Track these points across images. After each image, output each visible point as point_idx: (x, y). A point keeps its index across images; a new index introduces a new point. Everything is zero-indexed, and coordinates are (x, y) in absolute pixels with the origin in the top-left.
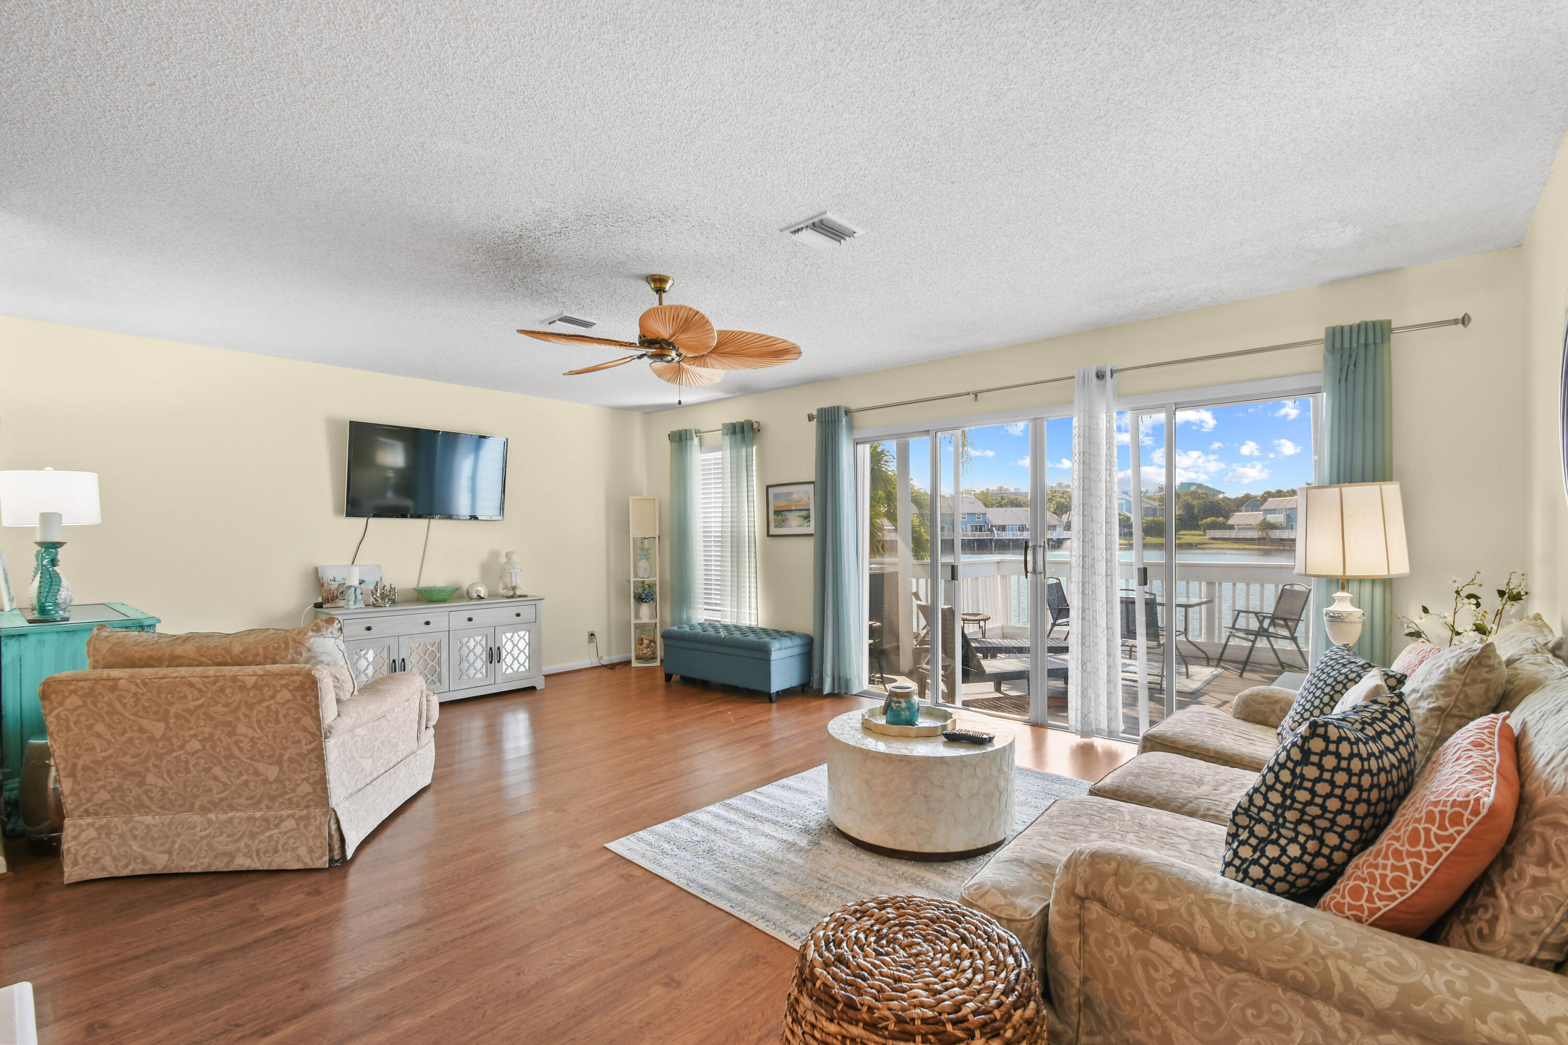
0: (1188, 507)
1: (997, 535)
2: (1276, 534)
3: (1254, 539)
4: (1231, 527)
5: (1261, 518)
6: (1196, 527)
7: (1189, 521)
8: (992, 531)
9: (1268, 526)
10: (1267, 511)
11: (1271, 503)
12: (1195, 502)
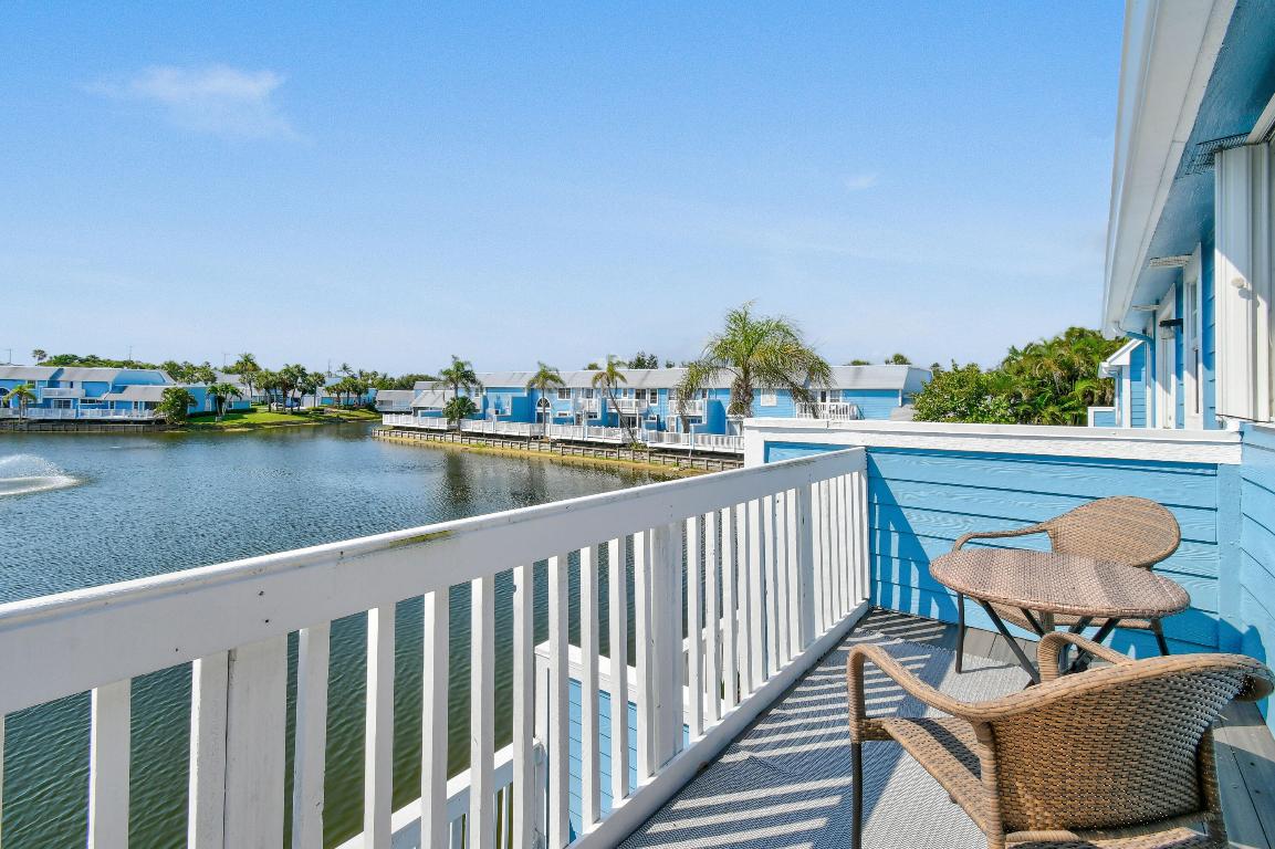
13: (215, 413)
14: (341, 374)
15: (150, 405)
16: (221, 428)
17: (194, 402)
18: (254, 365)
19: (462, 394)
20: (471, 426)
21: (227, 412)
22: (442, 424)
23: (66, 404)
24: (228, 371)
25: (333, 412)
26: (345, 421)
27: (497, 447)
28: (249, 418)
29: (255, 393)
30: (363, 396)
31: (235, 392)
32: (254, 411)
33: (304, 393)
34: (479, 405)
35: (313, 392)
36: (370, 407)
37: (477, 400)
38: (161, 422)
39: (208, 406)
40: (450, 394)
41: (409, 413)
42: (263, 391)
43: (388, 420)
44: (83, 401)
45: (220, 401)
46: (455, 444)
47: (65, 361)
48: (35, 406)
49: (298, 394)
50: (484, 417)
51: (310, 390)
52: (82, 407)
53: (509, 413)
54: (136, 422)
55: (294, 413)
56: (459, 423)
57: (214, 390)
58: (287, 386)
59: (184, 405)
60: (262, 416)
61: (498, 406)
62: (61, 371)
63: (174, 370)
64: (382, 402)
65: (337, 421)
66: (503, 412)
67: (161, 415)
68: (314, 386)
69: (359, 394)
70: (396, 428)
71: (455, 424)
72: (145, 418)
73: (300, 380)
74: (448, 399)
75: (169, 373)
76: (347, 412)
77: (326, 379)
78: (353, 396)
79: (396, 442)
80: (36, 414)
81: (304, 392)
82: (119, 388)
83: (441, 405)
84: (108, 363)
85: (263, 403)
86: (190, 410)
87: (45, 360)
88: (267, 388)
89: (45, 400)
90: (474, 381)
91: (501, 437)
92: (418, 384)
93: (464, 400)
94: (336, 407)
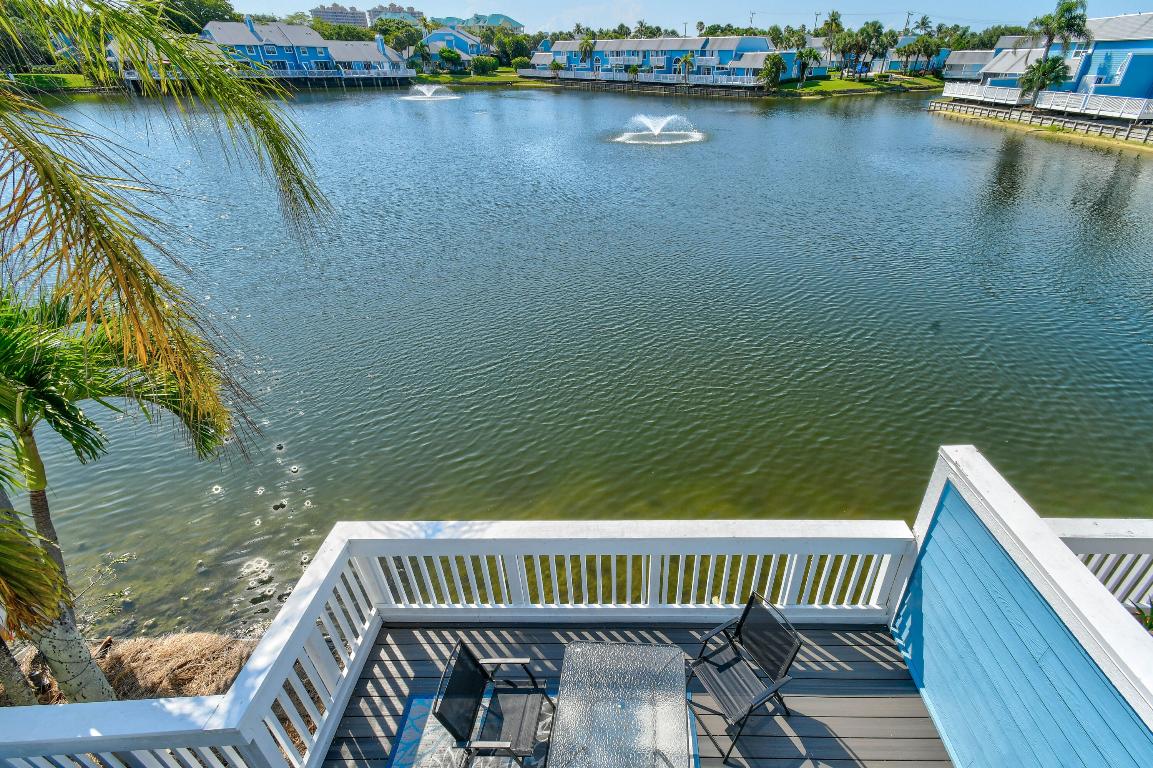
0: (501, 44)
1: (345, 73)
2: (563, 74)
3: (549, 78)
4: (533, 67)
5: (553, 58)
6: (509, 65)
7: (504, 60)
8: (339, 69)
9: (557, 67)
10: (557, 53)
11: (558, 45)
12: (506, 40)
13: (798, 80)
14: (918, 31)
15: (756, 72)
16: (800, 95)
17: (784, 68)
18: (838, 25)
19: (1054, 53)
20: (1050, 100)
21: (808, 79)
22: (1012, 96)
23: (708, 71)
24: (817, 35)
25: (897, 79)
26: (906, 90)
27: (1080, 133)
28: (824, 85)
29: (834, 59)
30: (934, 59)
31: (816, 58)
32: (827, 78)
33: (873, 58)
34: (1074, 72)
35: (883, 55)
36: (937, 73)
37: (1073, 62)
38: (761, 88)
39: (794, 73)
40: (1039, 53)
41: (976, 81)
42: (840, 55)
43: (951, 90)
44: (718, 69)
45: (804, 66)
46: (1022, 124)
47: (714, 30)
48: (693, 73)
49: (868, 58)
50: (1075, 88)
51: (880, 55)
52: (716, 74)
53: (1117, 81)
54: (746, 88)
55: (861, 81)
56: (1036, 97)
57: (801, 55)
58: (861, 49)
59: (778, 69)
60: (836, 84)
61: (1103, 70)
62: (707, 41)
63: (776, 36)
64: (951, 67)
65: (896, 91)
66: (1110, 79)
67: (763, 82)
68: (885, 48)
69: (929, 56)
70: (955, 100)
71: (1029, 97)
72: (752, 84)
73: (873, 41)
74: (1032, 62)
75: (773, 39)
76: (911, 79)
77: (900, 39)
78: (923, 59)
79: (951, 118)
80: (694, 80)
81: (875, 55)
82: (739, 57)
83: (1021, 70)
84: (737, 32)
85: (838, 69)
86: (782, 76)
87: (703, 32)
88: (843, 52)
89: (699, 67)
90: (1081, 32)
91: (1090, 117)
92: (1003, 41)
93: (1056, 61)
94: (901, 73)
